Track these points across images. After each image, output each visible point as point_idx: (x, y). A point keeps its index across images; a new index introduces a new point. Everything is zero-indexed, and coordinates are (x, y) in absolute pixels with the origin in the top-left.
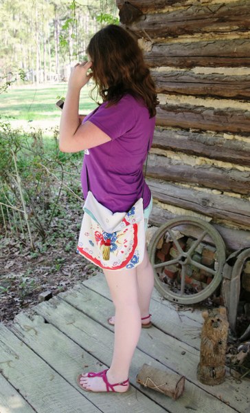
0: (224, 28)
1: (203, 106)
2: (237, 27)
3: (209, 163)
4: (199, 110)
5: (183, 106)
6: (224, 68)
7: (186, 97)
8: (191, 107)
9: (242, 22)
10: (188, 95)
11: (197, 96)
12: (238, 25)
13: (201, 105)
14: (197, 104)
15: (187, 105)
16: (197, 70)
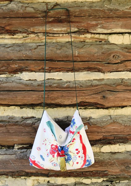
0: (60, 29)
1: (33, 117)
2: (76, 29)
3: (42, 182)
4: (29, 122)
5: (5, 119)
6: (61, 73)
7: (6, 108)
8: (18, 120)
9: (83, 24)
10: (9, 105)
11: (22, 106)
12: (78, 27)
13: (30, 116)
14: (25, 116)
15: (12, 118)
16: (25, 76)
